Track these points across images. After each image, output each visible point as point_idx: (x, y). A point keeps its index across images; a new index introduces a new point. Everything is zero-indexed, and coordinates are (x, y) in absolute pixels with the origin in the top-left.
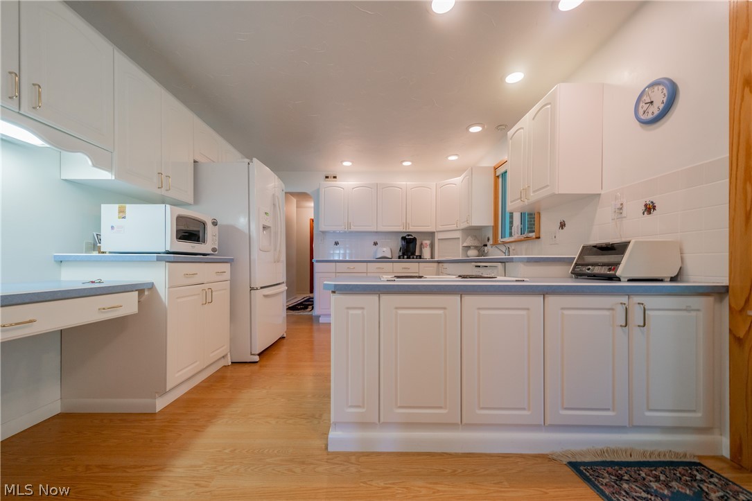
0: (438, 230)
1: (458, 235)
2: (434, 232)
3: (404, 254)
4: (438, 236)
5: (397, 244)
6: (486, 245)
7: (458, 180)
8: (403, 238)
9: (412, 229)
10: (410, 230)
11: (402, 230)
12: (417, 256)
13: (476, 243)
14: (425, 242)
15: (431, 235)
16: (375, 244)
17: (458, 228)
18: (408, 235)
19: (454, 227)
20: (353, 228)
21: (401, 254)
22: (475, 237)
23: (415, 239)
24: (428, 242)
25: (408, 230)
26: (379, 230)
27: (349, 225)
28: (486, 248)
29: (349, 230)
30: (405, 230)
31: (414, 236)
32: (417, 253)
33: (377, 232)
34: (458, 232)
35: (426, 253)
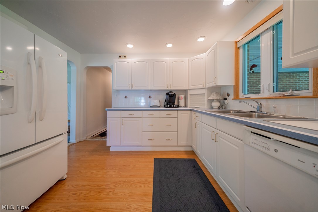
0: (189, 88)
1: (204, 91)
2: (187, 90)
3: (167, 104)
4: (190, 92)
5: (163, 97)
6: (226, 99)
7: (204, 55)
8: (167, 94)
9: (172, 88)
10: (171, 89)
11: (166, 89)
12: (176, 105)
13: (219, 98)
14: (181, 96)
15: (185, 91)
16: (150, 97)
17: (205, 87)
18: (170, 92)
19: (201, 86)
20: (135, 88)
21: (166, 103)
22: (218, 93)
23: (174, 95)
24: (183, 96)
25: (170, 89)
26: (151, 89)
27: (132, 86)
28: (226, 101)
29: (132, 89)
30: (168, 89)
31: (174, 92)
32: (176, 103)
33: (151, 90)
34: (204, 90)
35: (182, 103)
